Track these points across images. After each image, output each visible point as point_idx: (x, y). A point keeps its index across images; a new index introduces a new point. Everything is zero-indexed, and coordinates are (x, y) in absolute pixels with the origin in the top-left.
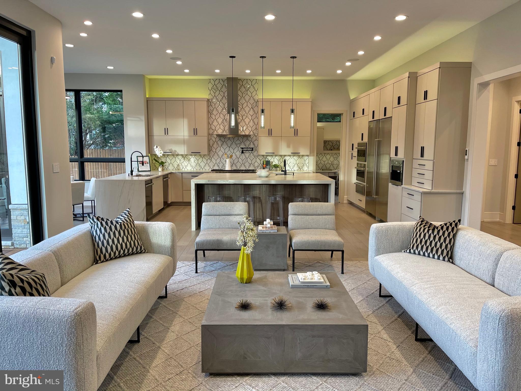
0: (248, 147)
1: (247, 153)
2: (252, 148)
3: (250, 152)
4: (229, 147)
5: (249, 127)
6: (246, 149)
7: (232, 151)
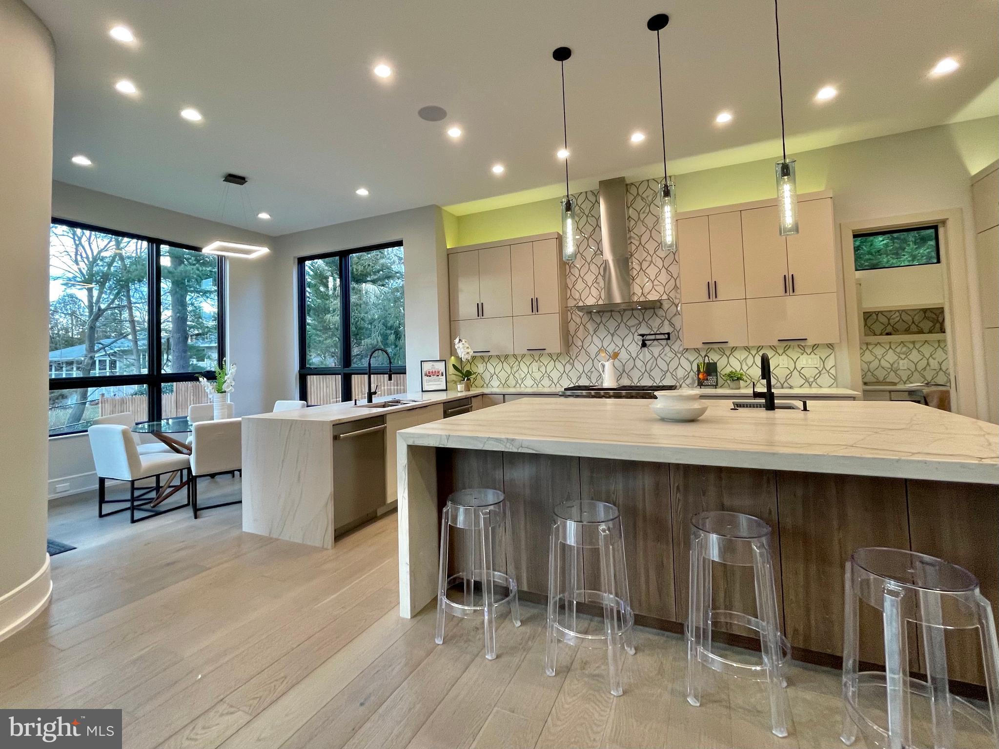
0: (658, 332)
1: (654, 346)
2: (668, 334)
3: (664, 342)
4: (613, 335)
5: (656, 285)
6: (653, 337)
7: (620, 344)
